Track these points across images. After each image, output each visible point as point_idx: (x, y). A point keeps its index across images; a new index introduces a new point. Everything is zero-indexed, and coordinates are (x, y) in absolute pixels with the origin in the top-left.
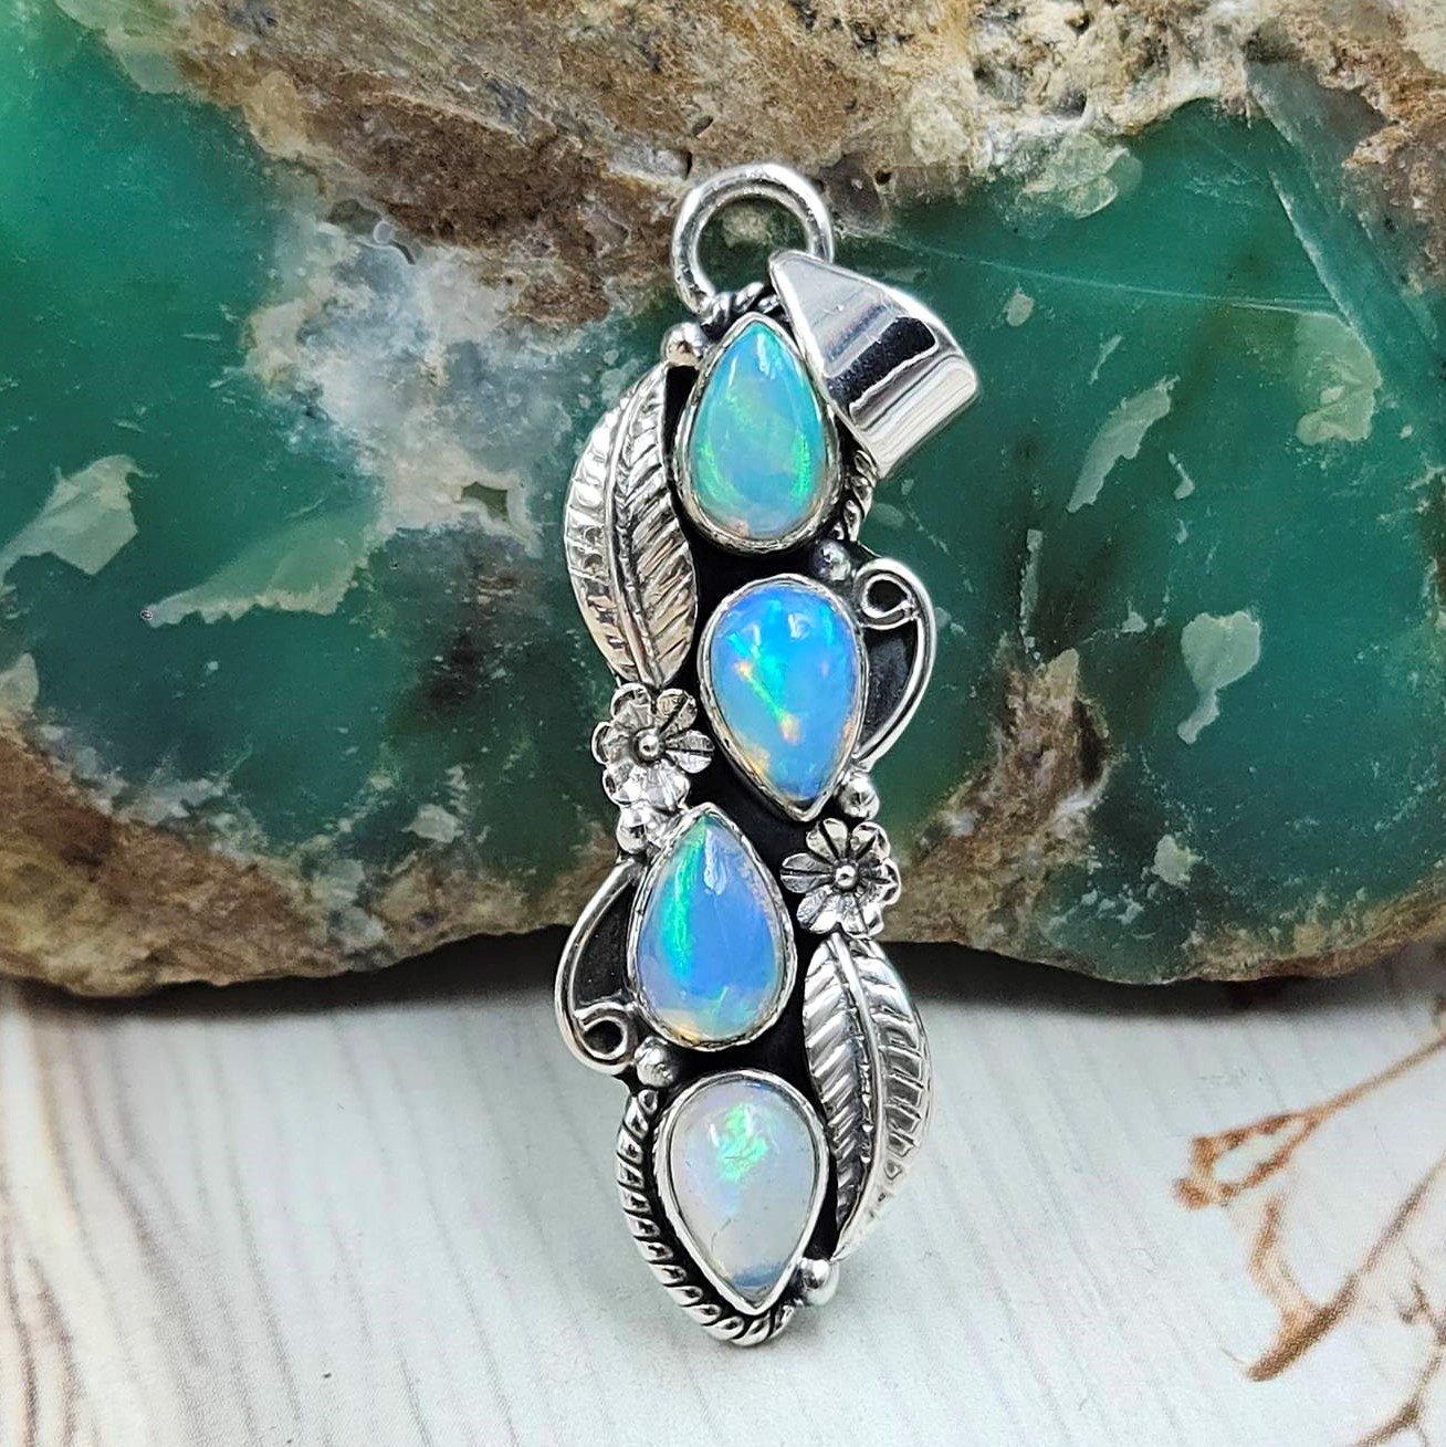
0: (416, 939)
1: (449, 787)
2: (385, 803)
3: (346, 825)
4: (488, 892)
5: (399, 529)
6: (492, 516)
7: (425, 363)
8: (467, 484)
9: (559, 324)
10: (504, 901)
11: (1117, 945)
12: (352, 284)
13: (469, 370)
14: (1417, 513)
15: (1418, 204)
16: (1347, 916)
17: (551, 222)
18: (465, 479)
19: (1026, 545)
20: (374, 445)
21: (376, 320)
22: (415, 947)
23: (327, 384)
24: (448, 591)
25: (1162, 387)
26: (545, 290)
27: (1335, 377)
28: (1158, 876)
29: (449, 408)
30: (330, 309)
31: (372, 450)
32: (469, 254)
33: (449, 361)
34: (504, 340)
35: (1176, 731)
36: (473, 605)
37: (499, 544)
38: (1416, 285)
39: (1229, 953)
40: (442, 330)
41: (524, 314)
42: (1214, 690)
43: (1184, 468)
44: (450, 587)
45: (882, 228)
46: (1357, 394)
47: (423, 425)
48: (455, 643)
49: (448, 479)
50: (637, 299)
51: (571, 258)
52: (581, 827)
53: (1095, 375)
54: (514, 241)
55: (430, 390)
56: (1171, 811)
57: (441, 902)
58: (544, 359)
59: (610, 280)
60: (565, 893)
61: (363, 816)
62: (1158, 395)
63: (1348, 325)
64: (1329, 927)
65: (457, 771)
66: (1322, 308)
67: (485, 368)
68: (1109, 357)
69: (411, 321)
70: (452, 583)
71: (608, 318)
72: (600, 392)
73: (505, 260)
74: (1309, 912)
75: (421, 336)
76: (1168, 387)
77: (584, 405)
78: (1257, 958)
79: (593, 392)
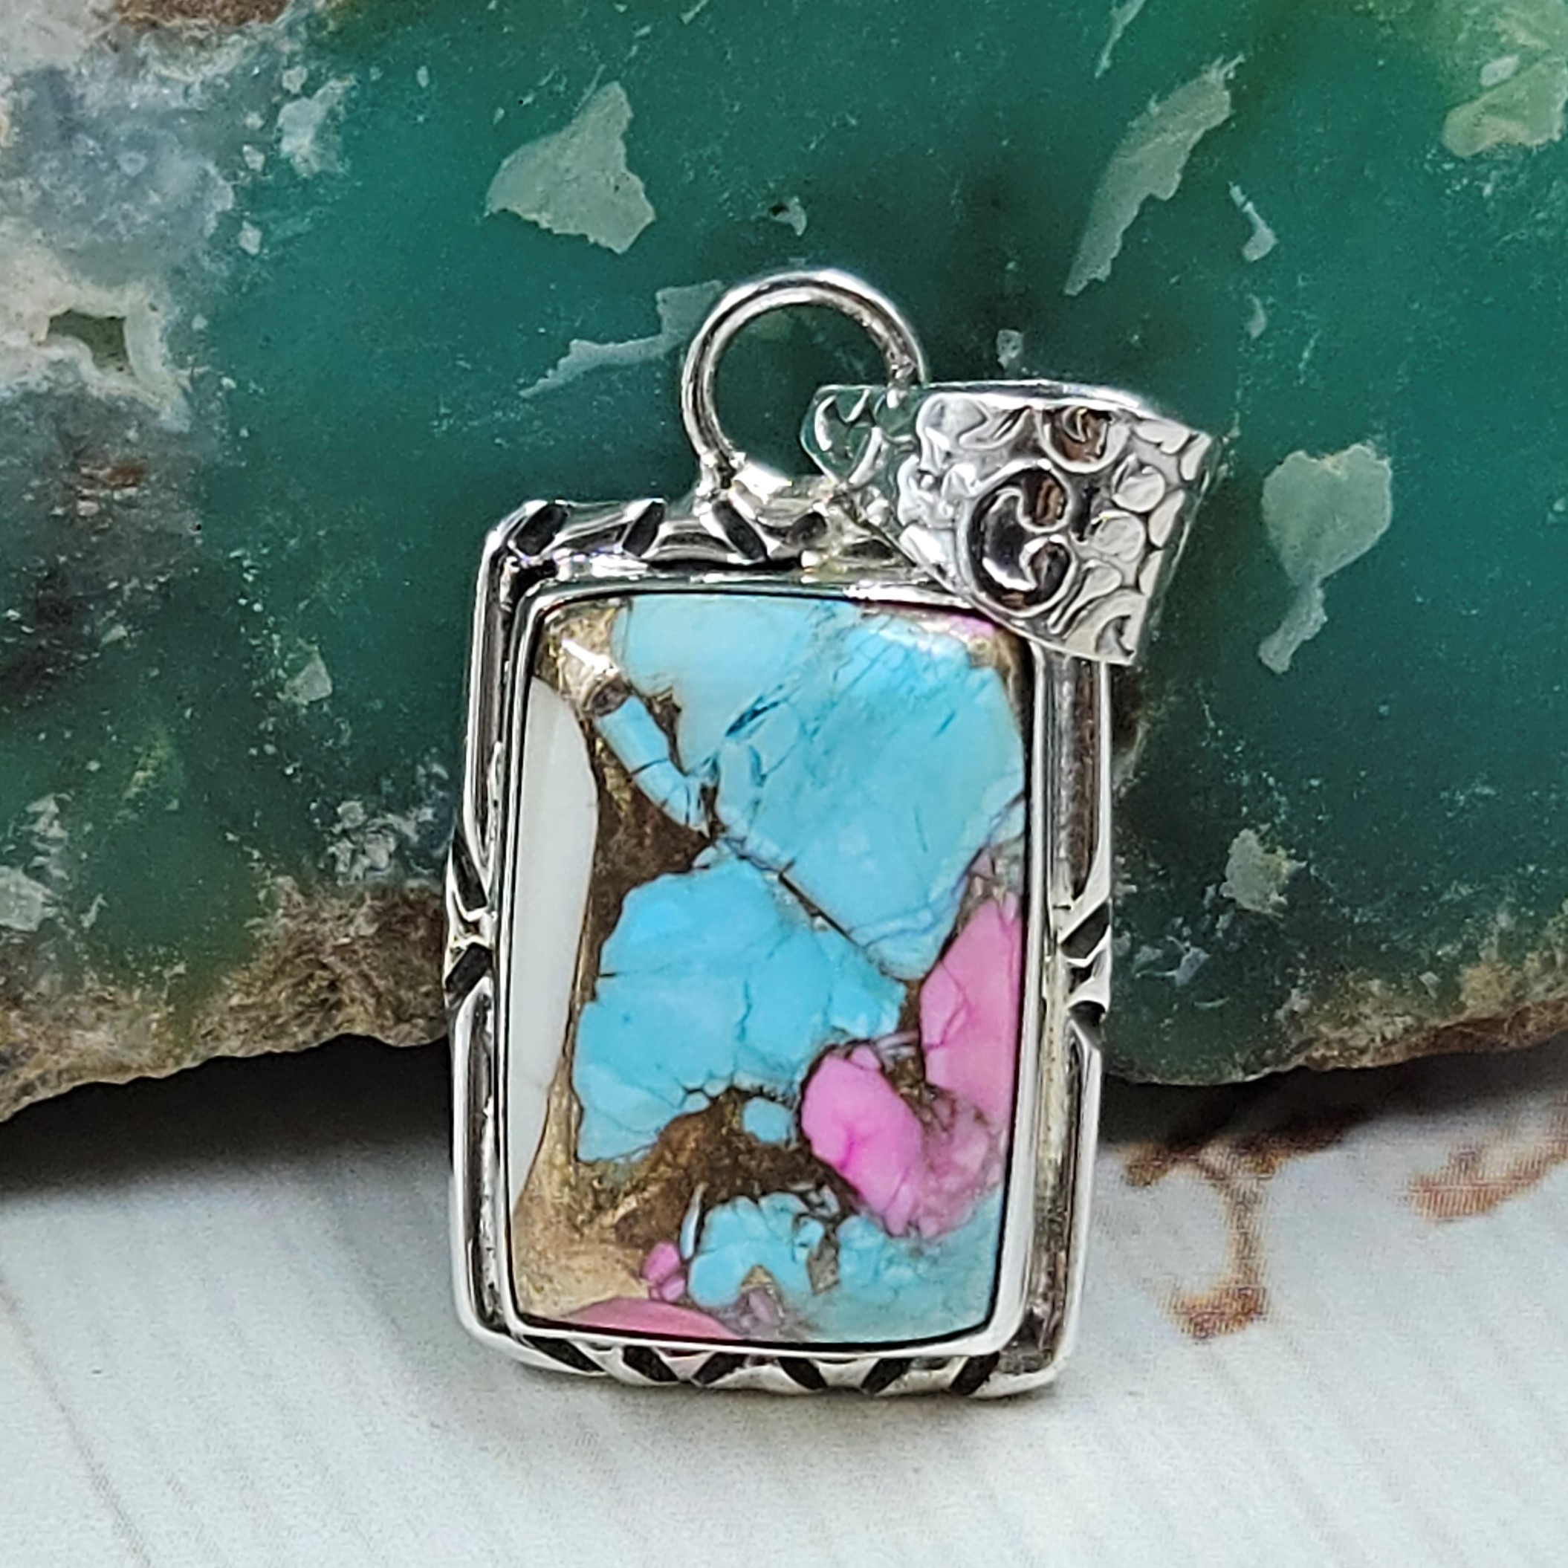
1: (32, 833)
4: (101, 1009)
6: (100, 364)
8: (58, 311)
9: (202, 28)
10: (131, 1022)
11: (1167, 1021)
13: (51, 116)
16: (1548, 946)
18: (52, 303)
19: (998, 356)
24: (29, 497)
25: (1216, 74)
27: (1504, 40)
28: (1232, 901)
29: (22, 181)
33: (17, 103)
34: (110, 62)
35: (1255, 653)
36: (71, 517)
37: (114, 410)
39: (1354, 1021)
40: (5, 50)
41: (141, 15)
42: (1318, 580)
43: (1259, 210)
44: (31, 490)
46: (1538, 66)
48: (39, 586)
49: (26, 306)
52: (263, 887)
53: (1105, 62)
56: (1253, 787)
57: (22, 1034)
58: (180, 89)
60: (235, 1001)
62: (1206, 89)
64: (1518, 965)
65: (47, 806)
67: (77, 113)
68: (1126, 29)
70: (36, 483)
71: (285, 15)
72: (279, 140)
74: (1486, 941)
76: (1227, 75)
77: (251, 166)
78: (1401, 1026)
79: (268, 140)
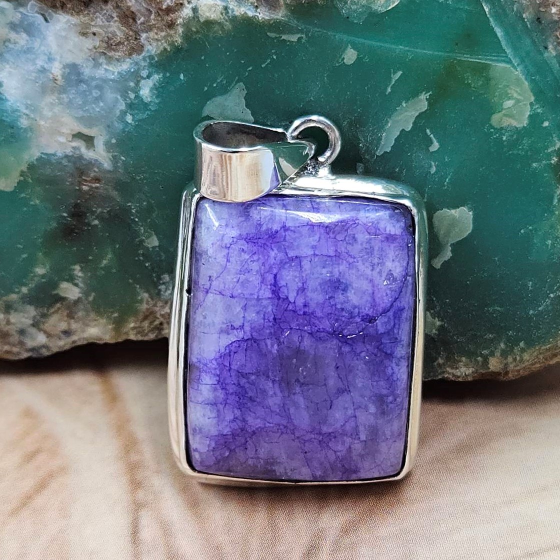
0: (61, 343)
1: (73, 274)
2: (43, 280)
3: (25, 290)
4: (96, 322)
5: (42, 153)
6: (88, 148)
7: (52, 74)
8: (74, 133)
9: (119, 56)
10: (103, 327)
12: (17, 32)
13: (74, 77)
14: (551, 163)
15: (554, 10)
16: (515, 354)
17: (115, 5)
18: (73, 130)
19: (357, 169)
20: (27, 113)
21: (29, 51)
22: (60, 347)
23: (5, 81)
24: (68, 184)
25: (424, 96)
26: (113, 39)
27: (510, 95)
29: (64, 96)
30: (7, 44)
31: (27, 115)
32: (74, 20)
33: (64, 73)
34: (91, 63)
36: (80, 190)
37: (91, 163)
38: (552, 51)
40: (61, 57)
41: (101, 51)
42: (449, 244)
43: (434, 137)
44: (69, 182)
45: (280, 15)
46: (521, 104)
47: (51, 103)
48: (73, 208)
49: (64, 130)
50: (157, 45)
51: (125, 23)
52: (140, 295)
53: (389, 90)
54: (98, 14)
55: (55, 87)
57: (74, 326)
58: (111, 74)
59: (144, 35)
60: (132, 325)
61: (34, 285)
62: (421, 100)
63: (517, 71)
64: (506, 358)
65: (77, 267)
66: (504, 61)
67: (82, 76)
68: (396, 81)
69: (46, 51)
70: (69, 180)
71: (143, 55)
72: (139, 91)
73: (93, 23)
74: (497, 351)
75: (50, 59)
76: (426, 97)
77: (131, 97)
78: (471, 371)
79: (136, 90)
